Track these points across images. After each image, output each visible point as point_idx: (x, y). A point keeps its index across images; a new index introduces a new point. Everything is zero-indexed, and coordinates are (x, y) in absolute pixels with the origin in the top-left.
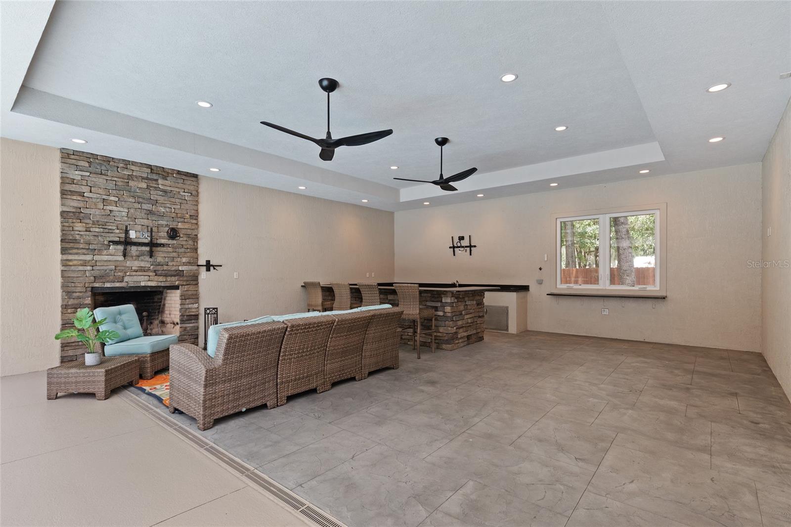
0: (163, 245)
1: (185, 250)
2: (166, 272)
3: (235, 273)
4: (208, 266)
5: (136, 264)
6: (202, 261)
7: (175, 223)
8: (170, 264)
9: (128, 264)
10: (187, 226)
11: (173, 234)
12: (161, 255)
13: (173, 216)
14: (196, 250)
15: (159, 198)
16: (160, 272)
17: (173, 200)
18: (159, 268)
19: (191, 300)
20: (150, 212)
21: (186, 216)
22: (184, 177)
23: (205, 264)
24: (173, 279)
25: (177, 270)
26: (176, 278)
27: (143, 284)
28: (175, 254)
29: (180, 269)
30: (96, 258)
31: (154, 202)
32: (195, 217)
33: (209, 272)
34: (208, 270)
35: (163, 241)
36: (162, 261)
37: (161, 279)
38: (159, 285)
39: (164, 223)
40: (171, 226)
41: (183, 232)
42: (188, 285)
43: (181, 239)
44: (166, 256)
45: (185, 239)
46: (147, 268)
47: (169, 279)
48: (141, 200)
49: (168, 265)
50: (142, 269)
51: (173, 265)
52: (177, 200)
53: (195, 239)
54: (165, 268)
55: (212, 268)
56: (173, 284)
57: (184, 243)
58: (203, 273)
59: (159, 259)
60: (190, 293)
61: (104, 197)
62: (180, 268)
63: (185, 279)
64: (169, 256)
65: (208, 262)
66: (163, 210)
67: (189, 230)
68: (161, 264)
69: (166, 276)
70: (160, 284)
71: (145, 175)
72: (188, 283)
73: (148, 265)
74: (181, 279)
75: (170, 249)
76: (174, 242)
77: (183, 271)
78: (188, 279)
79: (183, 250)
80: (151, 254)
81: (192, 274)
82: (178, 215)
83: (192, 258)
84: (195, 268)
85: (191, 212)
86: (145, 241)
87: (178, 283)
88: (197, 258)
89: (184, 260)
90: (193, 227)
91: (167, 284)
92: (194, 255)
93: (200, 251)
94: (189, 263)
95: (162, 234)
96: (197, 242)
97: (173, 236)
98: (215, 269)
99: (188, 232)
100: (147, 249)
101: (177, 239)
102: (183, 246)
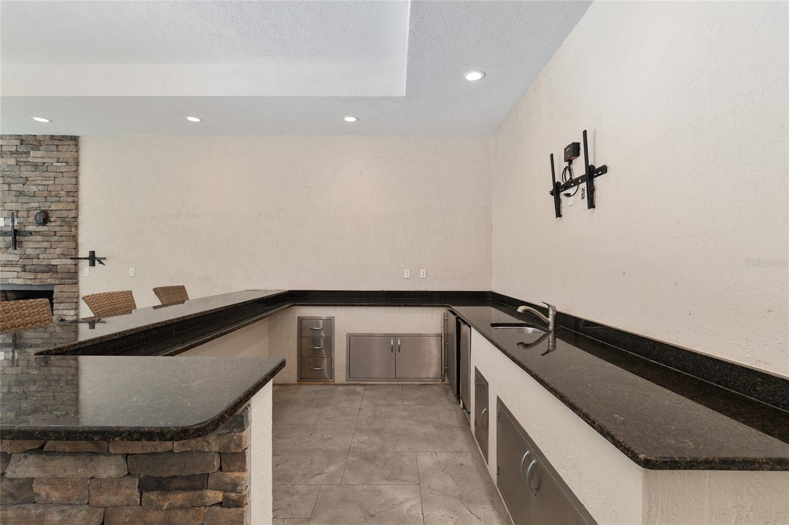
0: (31, 233)
1: (59, 238)
2: (35, 267)
3: (130, 269)
4: (93, 259)
6: (84, 252)
7: (47, 204)
8: (41, 256)
10: (60, 206)
11: (45, 219)
12: (30, 246)
13: (45, 196)
14: (75, 238)
15: (29, 174)
16: (29, 267)
17: (46, 174)
18: (27, 262)
19: (67, 304)
20: (21, 193)
21: (61, 194)
22: (57, 142)
23: (87, 255)
24: (45, 276)
25: (49, 265)
26: (49, 274)
27: (10, 281)
28: (46, 245)
29: (52, 264)
31: (23, 180)
32: (74, 193)
33: (94, 267)
34: (93, 265)
35: (30, 228)
36: (32, 253)
37: (30, 276)
38: (27, 283)
39: (35, 205)
40: (42, 209)
41: (57, 214)
42: (61, 284)
43: (53, 224)
44: (36, 247)
45: (58, 223)
46: (14, 262)
47: (39, 276)
48: (9, 180)
49: (39, 259)
50: (8, 264)
51: (44, 258)
52: (52, 174)
53: (72, 223)
54: (35, 261)
55: (97, 262)
56: (44, 282)
57: (57, 229)
58: (85, 269)
59: (29, 251)
60: (66, 295)
62: (54, 262)
63: (60, 276)
64: (39, 246)
65: (93, 253)
66: (34, 188)
67: (64, 212)
68: (31, 257)
69: (35, 272)
70: (29, 282)
71: (14, 149)
72: (62, 281)
73: (16, 258)
74: (54, 276)
75: (39, 238)
76: (45, 228)
77: (57, 265)
78: (65, 275)
79: (56, 238)
80: (16, 244)
81: (65, 270)
82: (53, 193)
83: (68, 248)
84: (69, 262)
85: (69, 188)
86: (10, 229)
87: (49, 281)
88: (76, 248)
89: (58, 251)
90: (69, 208)
91: (37, 282)
92: (73, 245)
93: (81, 239)
94: (63, 255)
95: (32, 219)
96: (76, 227)
97: (42, 221)
98: (101, 263)
99: (64, 214)
100: (10, 239)
101: (48, 224)
102: (58, 234)
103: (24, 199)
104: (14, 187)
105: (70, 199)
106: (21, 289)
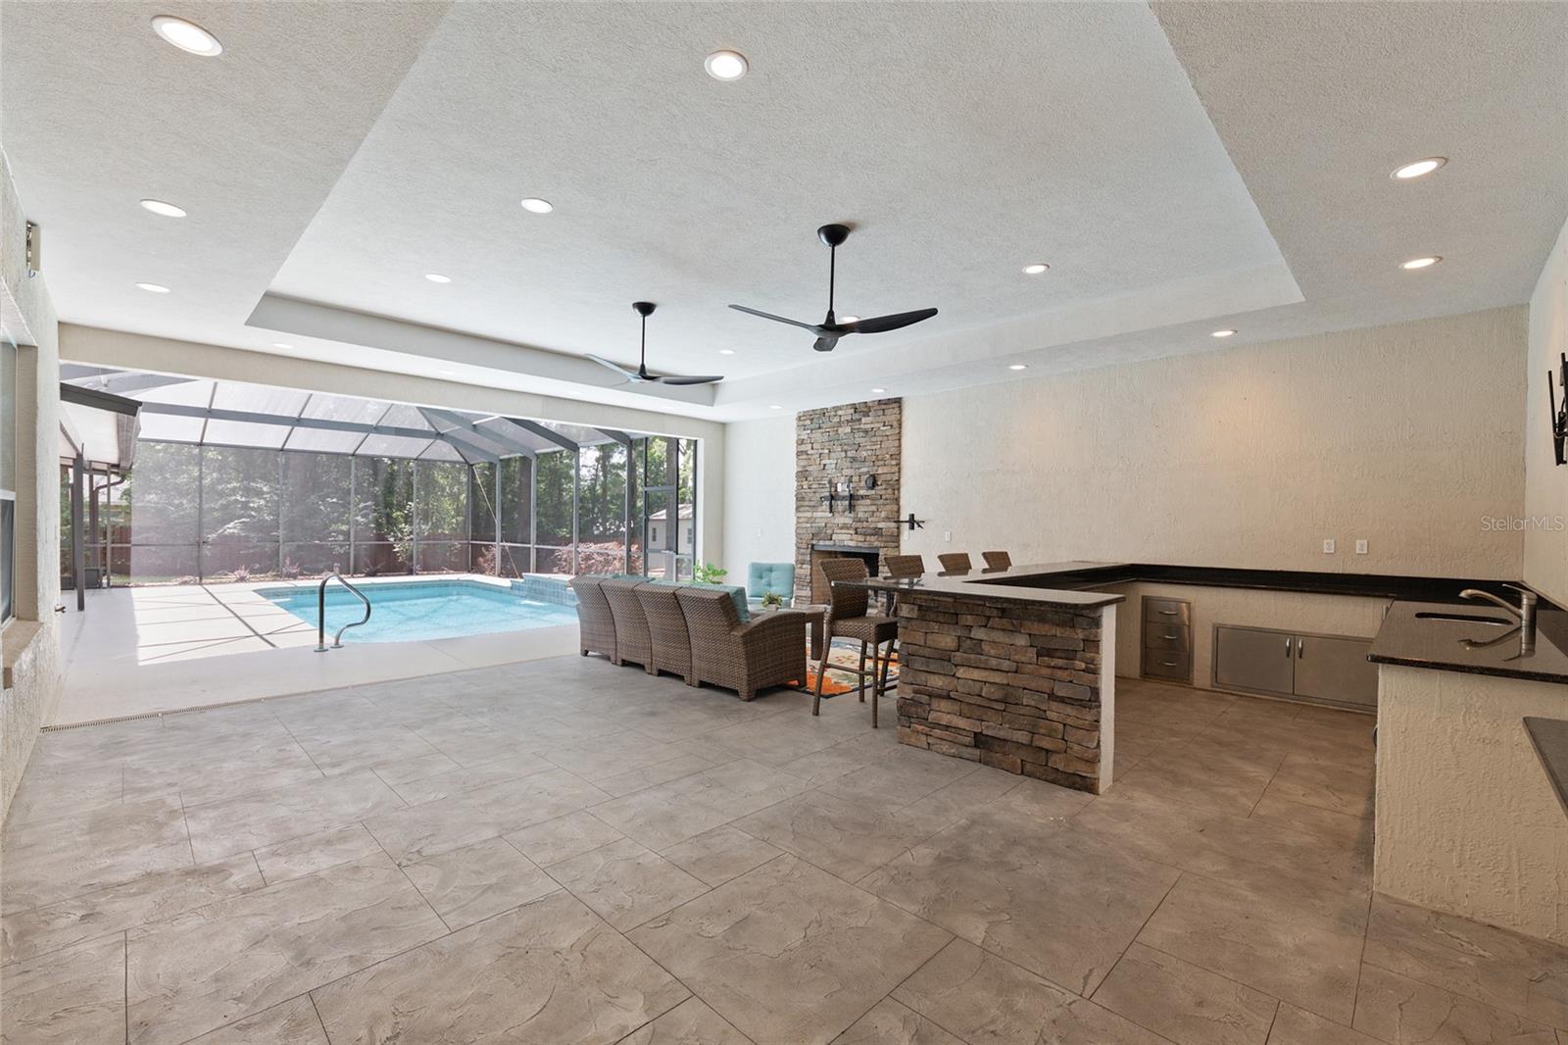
0: (862, 497)
1: (885, 501)
2: (865, 530)
3: (947, 533)
4: (912, 522)
5: (841, 520)
6: (905, 516)
7: (875, 469)
8: (870, 519)
9: (836, 521)
10: (886, 470)
11: (874, 482)
12: (863, 508)
13: (873, 460)
14: (897, 500)
15: (861, 440)
16: (860, 530)
17: (874, 439)
18: (859, 525)
20: (854, 459)
21: (886, 457)
22: (883, 407)
23: (907, 519)
24: (873, 538)
25: (876, 528)
26: (876, 537)
27: (846, 543)
28: (874, 508)
29: (878, 527)
30: (815, 514)
31: (856, 447)
32: (897, 456)
33: (913, 531)
34: (912, 528)
35: (862, 492)
36: (863, 516)
37: (861, 538)
38: (858, 545)
39: (866, 470)
40: (871, 473)
41: (883, 478)
42: (886, 547)
43: (880, 488)
44: (866, 510)
45: (884, 487)
46: (850, 525)
47: (868, 538)
48: (845, 447)
49: (868, 522)
50: (845, 527)
51: (872, 521)
52: (879, 439)
53: (896, 486)
54: (865, 524)
55: (916, 525)
56: (871, 544)
57: (882, 492)
58: (906, 532)
59: (860, 515)
61: (820, 451)
62: (880, 525)
63: (884, 539)
64: (868, 510)
65: (912, 516)
66: (865, 454)
67: (889, 475)
68: (862, 520)
69: (865, 535)
70: (860, 544)
71: (849, 418)
72: (886, 544)
73: (849, 521)
74: (880, 539)
75: (868, 502)
76: (873, 492)
77: (882, 528)
78: (889, 538)
79: (882, 501)
80: (851, 508)
81: (889, 533)
82: (880, 457)
83: (892, 512)
84: (894, 525)
85: (893, 451)
86: (847, 494)
87: (876, 544)
88: (898, 511)
89: (883, 514)
90: (893, 471)
91: (866, 545)
92: (895, 508)
93: (902, 502)
94: (888, 519)
95: (863, 484)
96: (899, 489)
97: (871, 485)
98: (919, 526)
99: (889, 477)
100: (847, 502)
101: (876, 488)
102: (884, 497)
103: (856, 465)
104: (849, 454)
105: (894, 462)
106: (853, 550)
